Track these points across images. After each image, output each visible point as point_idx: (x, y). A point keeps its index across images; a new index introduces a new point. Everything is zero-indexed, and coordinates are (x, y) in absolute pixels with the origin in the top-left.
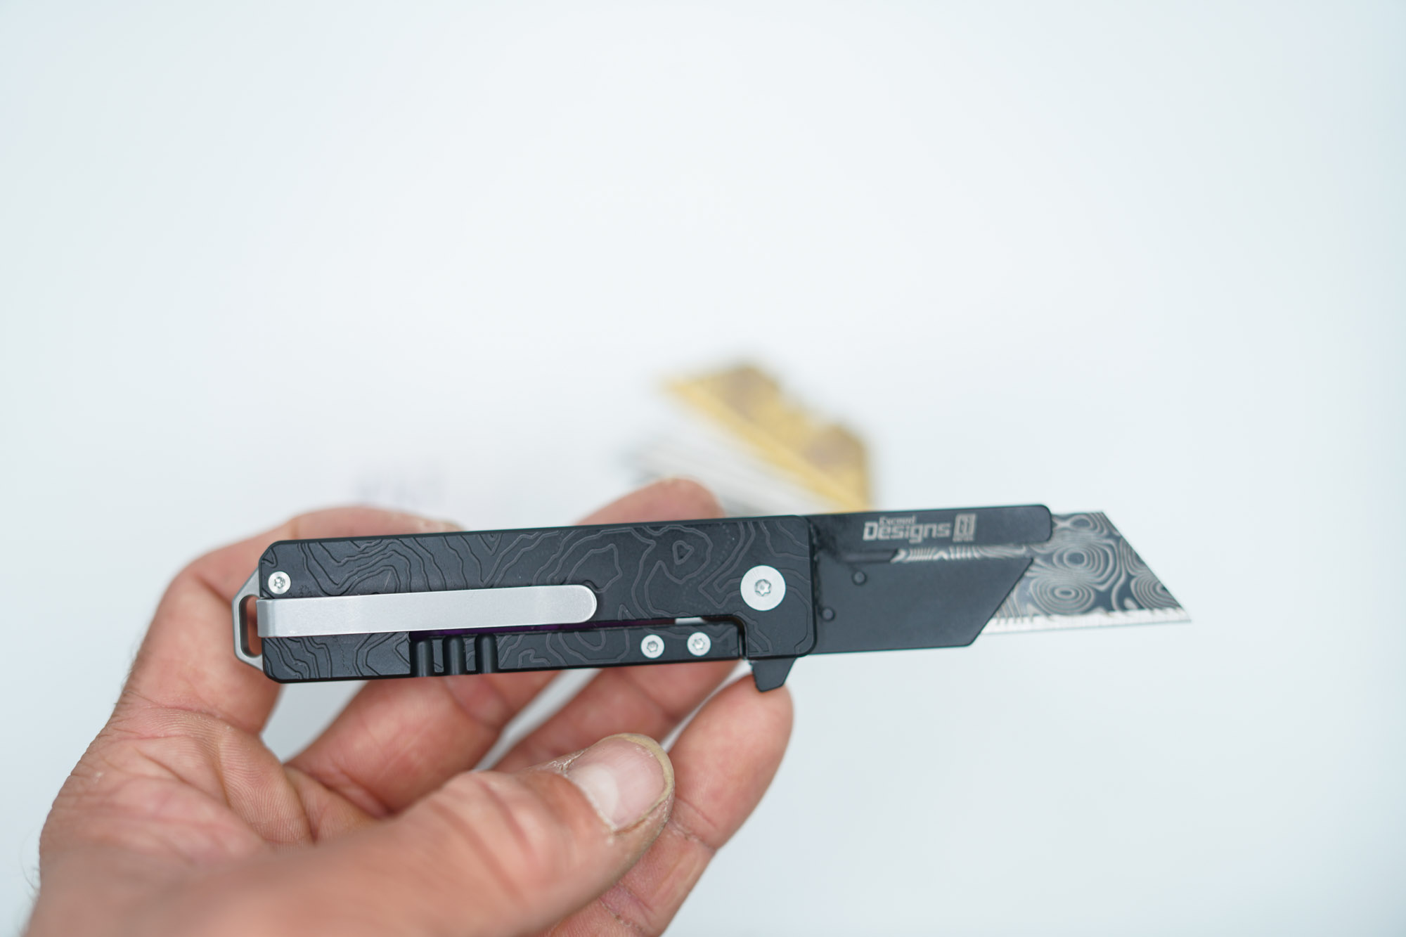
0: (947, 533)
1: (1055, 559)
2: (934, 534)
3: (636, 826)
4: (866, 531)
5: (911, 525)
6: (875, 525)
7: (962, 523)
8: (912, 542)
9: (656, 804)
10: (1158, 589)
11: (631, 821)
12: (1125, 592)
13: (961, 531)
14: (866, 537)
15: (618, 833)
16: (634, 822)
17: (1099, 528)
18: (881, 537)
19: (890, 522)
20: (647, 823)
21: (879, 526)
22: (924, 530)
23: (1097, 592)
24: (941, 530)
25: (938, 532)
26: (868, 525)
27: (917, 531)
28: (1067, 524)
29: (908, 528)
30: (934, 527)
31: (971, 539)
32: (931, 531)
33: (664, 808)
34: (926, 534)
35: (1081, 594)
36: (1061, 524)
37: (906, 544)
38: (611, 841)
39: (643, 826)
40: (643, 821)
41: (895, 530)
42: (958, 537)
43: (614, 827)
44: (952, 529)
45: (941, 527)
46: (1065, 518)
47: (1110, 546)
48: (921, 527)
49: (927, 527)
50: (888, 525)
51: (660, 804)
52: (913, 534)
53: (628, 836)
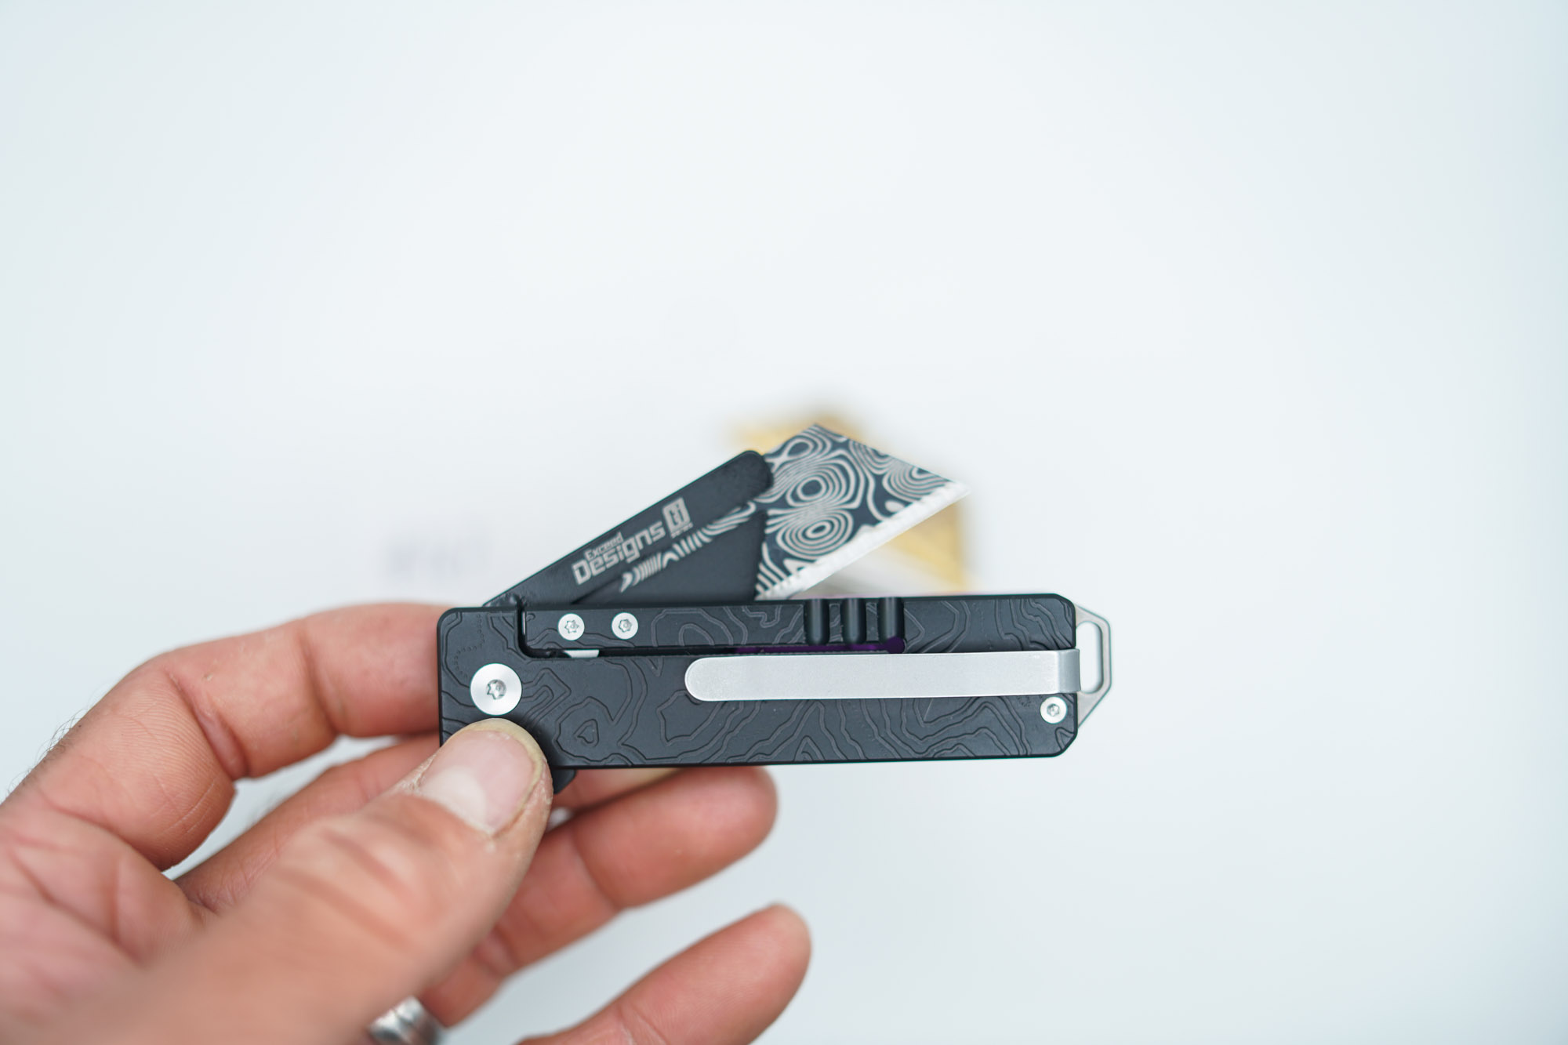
0: (662, 532)
1: (790, 501)
2: (649, 541)
3: (516, 820)
4: (577, 573)
5: (621, 544)
6: (583, 563)
7: (672, 514)
8: (629, 560)
9: (530, 789)
10: (915, 474)
11: (508, 817)
12: (882, 497)
13: (675, 523)
14: (580, 580)
15: (497, 835)
16: (510, 817)
17: (820, 445)
18: (595, 572)
19: (596, 552)
20: (527, 813)
21: (588, 562)
22: (636, 542)
23: (851, 511)
24: (653, 533)
25: (652, 537)
26: (575, 567)
27: (629, 547)
28: (784, 457)
29: (618, 548)
30: (645, 533)
31: (691, 525)
32: (643, 539)
33: (540, 790)
34: (641, 546)
35: (836, 523)
36: (777, 461)
37: (625, 567)
38: (491, 847)
39: (523, 819)
40: (521, 812)
41: (606, 558)
42: (675, 532)
43: (490, 831)
44: (665, 526)
45: (652, 529)
46: (778, 453)
47: (841, 457)
48: (631, 541)
49: (638, 537)
50: (597, 556)
51: (535, 787)
52: (627, 553)
53: (511, 835)
